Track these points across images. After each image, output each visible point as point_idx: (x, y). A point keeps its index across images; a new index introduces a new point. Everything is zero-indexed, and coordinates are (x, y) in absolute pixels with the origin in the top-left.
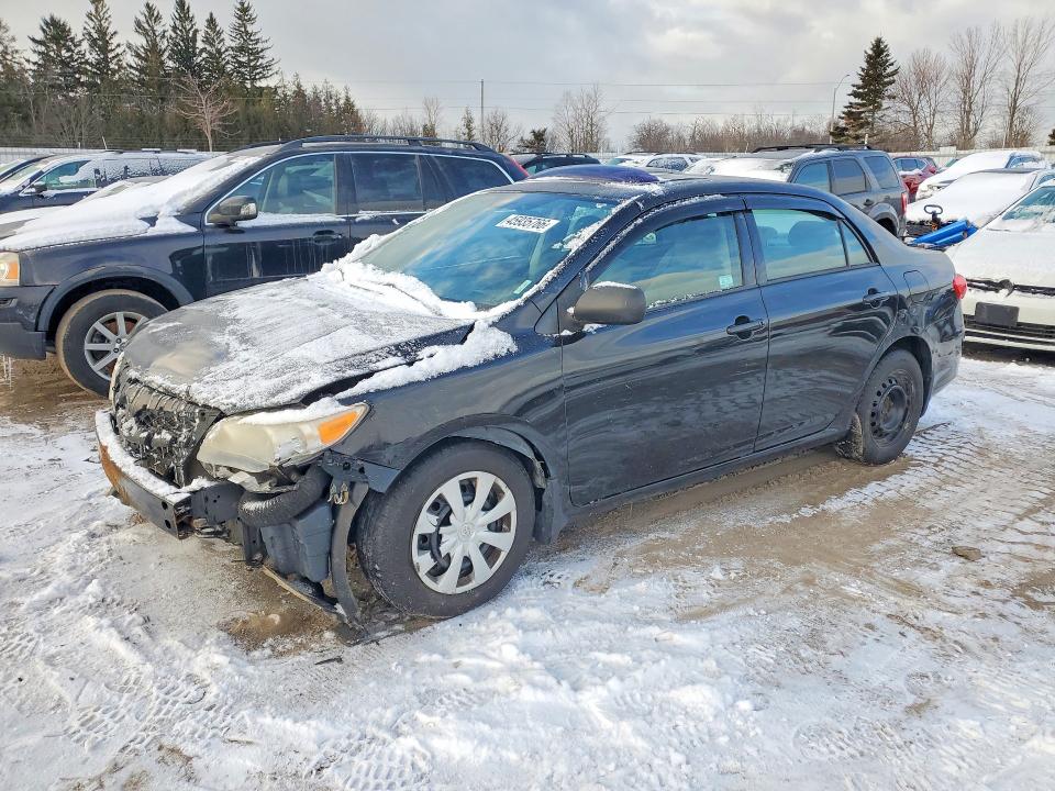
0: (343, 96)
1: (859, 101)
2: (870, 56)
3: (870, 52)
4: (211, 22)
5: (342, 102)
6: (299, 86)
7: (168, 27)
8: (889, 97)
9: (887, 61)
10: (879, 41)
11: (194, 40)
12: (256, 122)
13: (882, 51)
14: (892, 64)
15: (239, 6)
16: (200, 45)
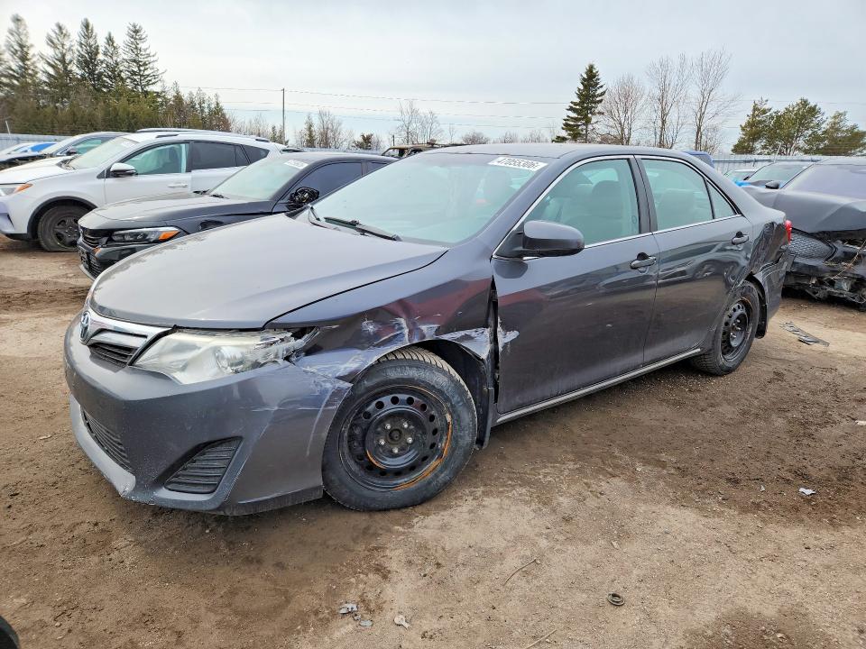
0: (214, 101)
1: (575, 115)
2: (584, 79)
3: (585, 76)
4: (110, 40)
5: (213, 106)
6: (178, 93)
7: (74, 43)
8: (600, 113)
9: (597, 84)
10: (591, 67)
11: (97, 53)
12: (134, 118)
13: (595, 76)
14: (601, 87)
15: (131, 28)
16: (101, 57)
